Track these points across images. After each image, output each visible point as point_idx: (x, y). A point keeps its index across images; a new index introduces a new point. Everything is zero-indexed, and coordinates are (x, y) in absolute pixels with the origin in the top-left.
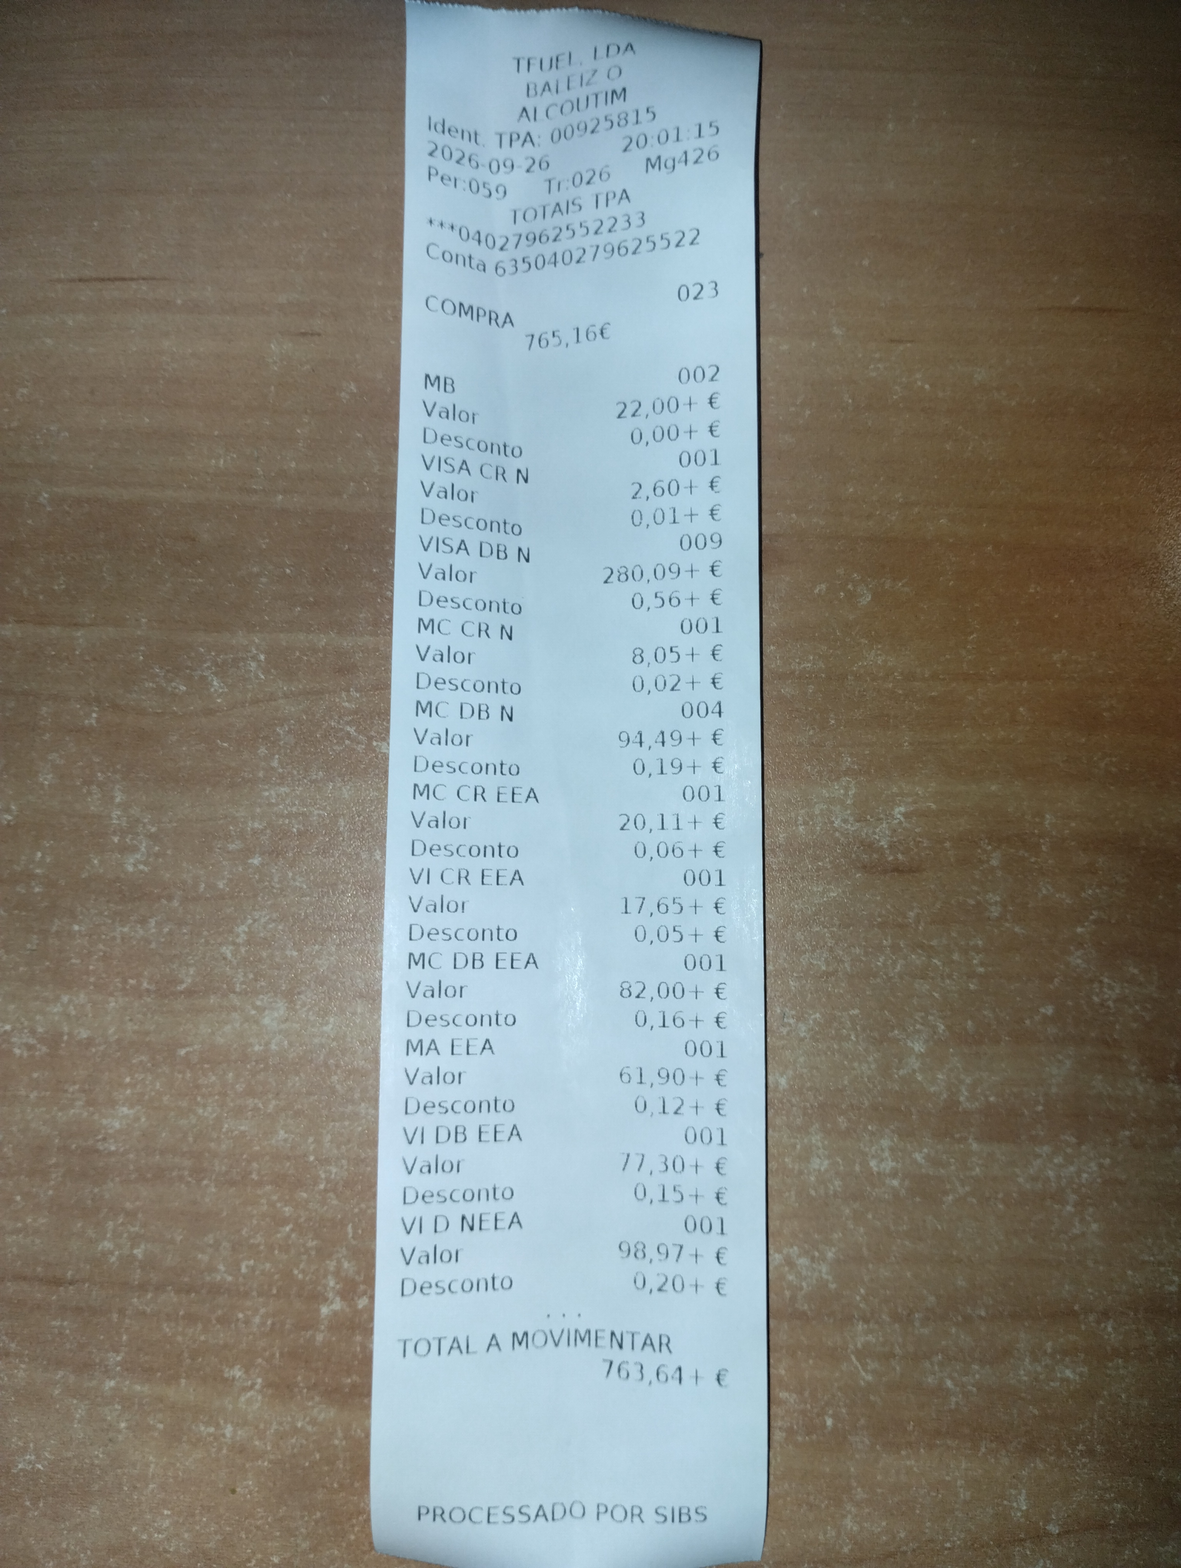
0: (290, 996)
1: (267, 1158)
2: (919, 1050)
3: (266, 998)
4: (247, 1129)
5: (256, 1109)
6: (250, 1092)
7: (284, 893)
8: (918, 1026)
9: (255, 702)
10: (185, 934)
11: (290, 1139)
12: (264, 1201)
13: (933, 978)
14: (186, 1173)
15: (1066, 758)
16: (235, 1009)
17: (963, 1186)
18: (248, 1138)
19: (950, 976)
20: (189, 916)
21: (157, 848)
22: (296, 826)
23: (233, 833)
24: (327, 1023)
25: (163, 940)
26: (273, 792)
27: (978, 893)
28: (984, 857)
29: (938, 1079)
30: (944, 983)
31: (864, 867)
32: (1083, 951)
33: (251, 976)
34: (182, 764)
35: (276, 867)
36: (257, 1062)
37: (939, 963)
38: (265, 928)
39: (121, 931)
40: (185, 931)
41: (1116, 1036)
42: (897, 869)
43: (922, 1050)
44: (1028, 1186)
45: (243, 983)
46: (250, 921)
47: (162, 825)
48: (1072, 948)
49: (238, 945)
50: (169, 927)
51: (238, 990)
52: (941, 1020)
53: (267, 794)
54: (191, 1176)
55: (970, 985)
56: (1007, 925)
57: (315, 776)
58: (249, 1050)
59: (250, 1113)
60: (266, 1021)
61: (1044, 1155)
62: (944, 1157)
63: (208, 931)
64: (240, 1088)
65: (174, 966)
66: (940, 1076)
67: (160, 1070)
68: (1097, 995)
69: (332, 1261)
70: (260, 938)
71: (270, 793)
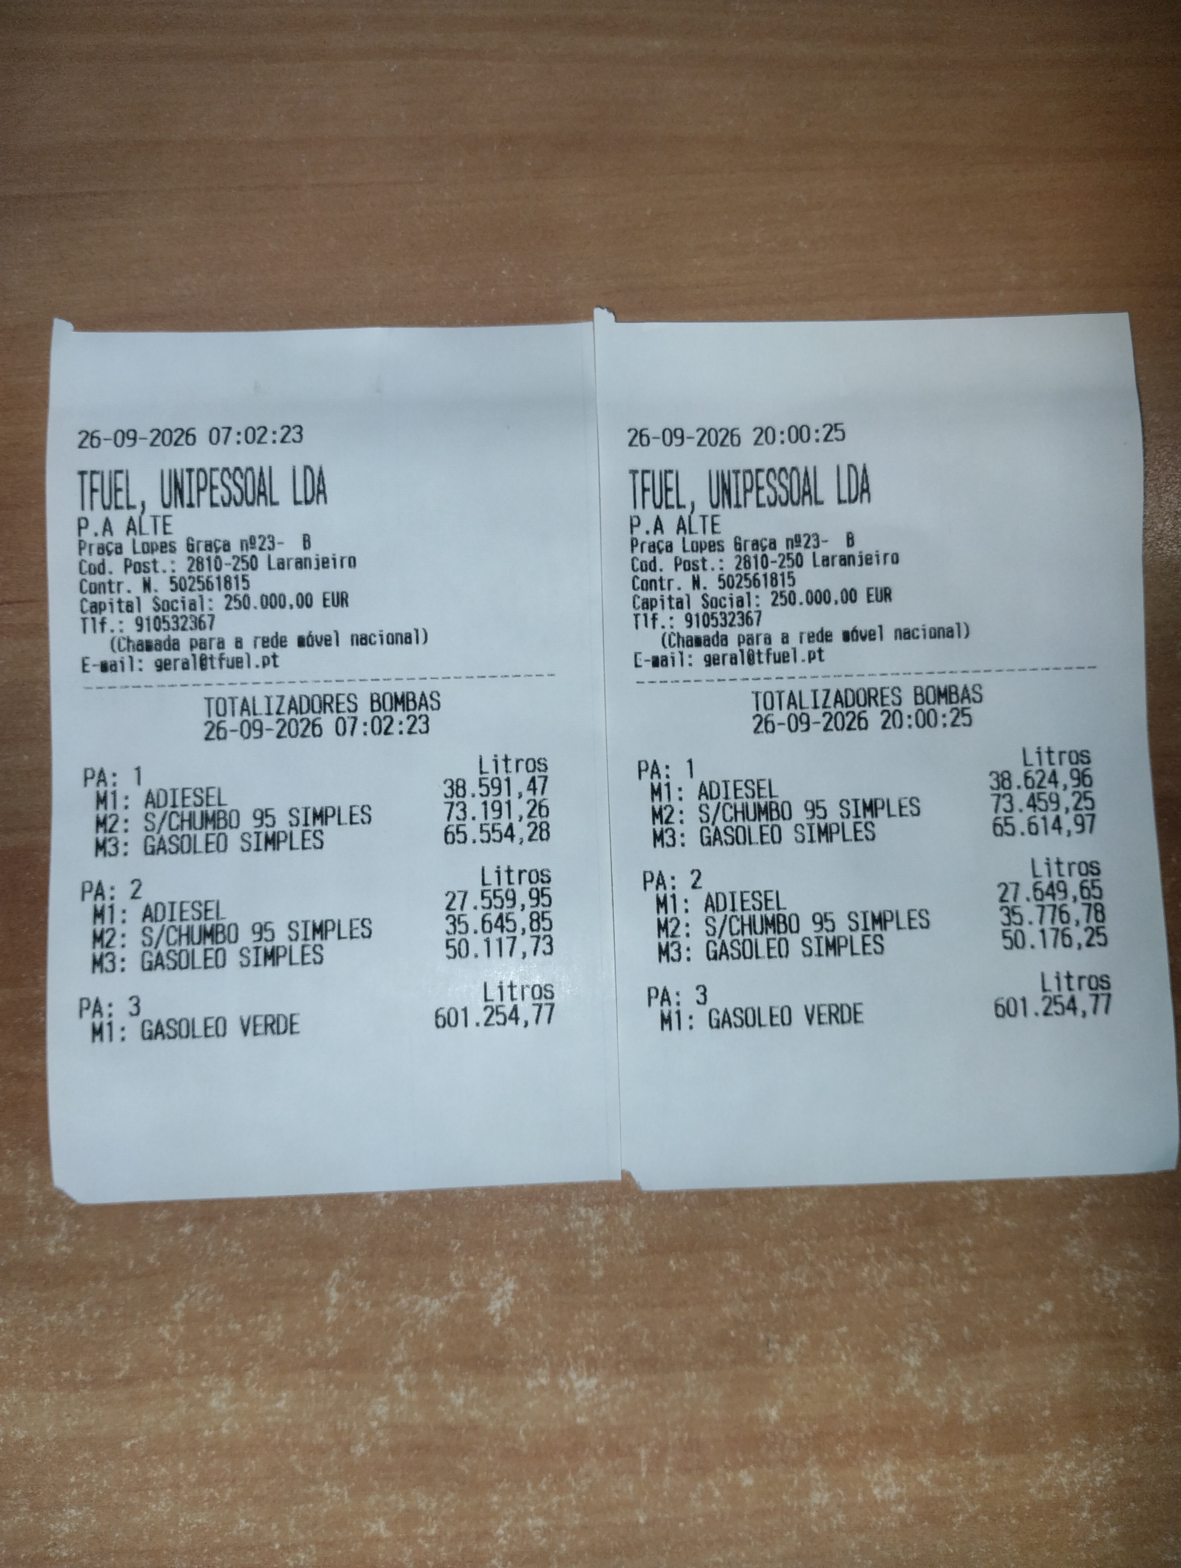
41: (1120, 1327)
44: (1041, 1496)
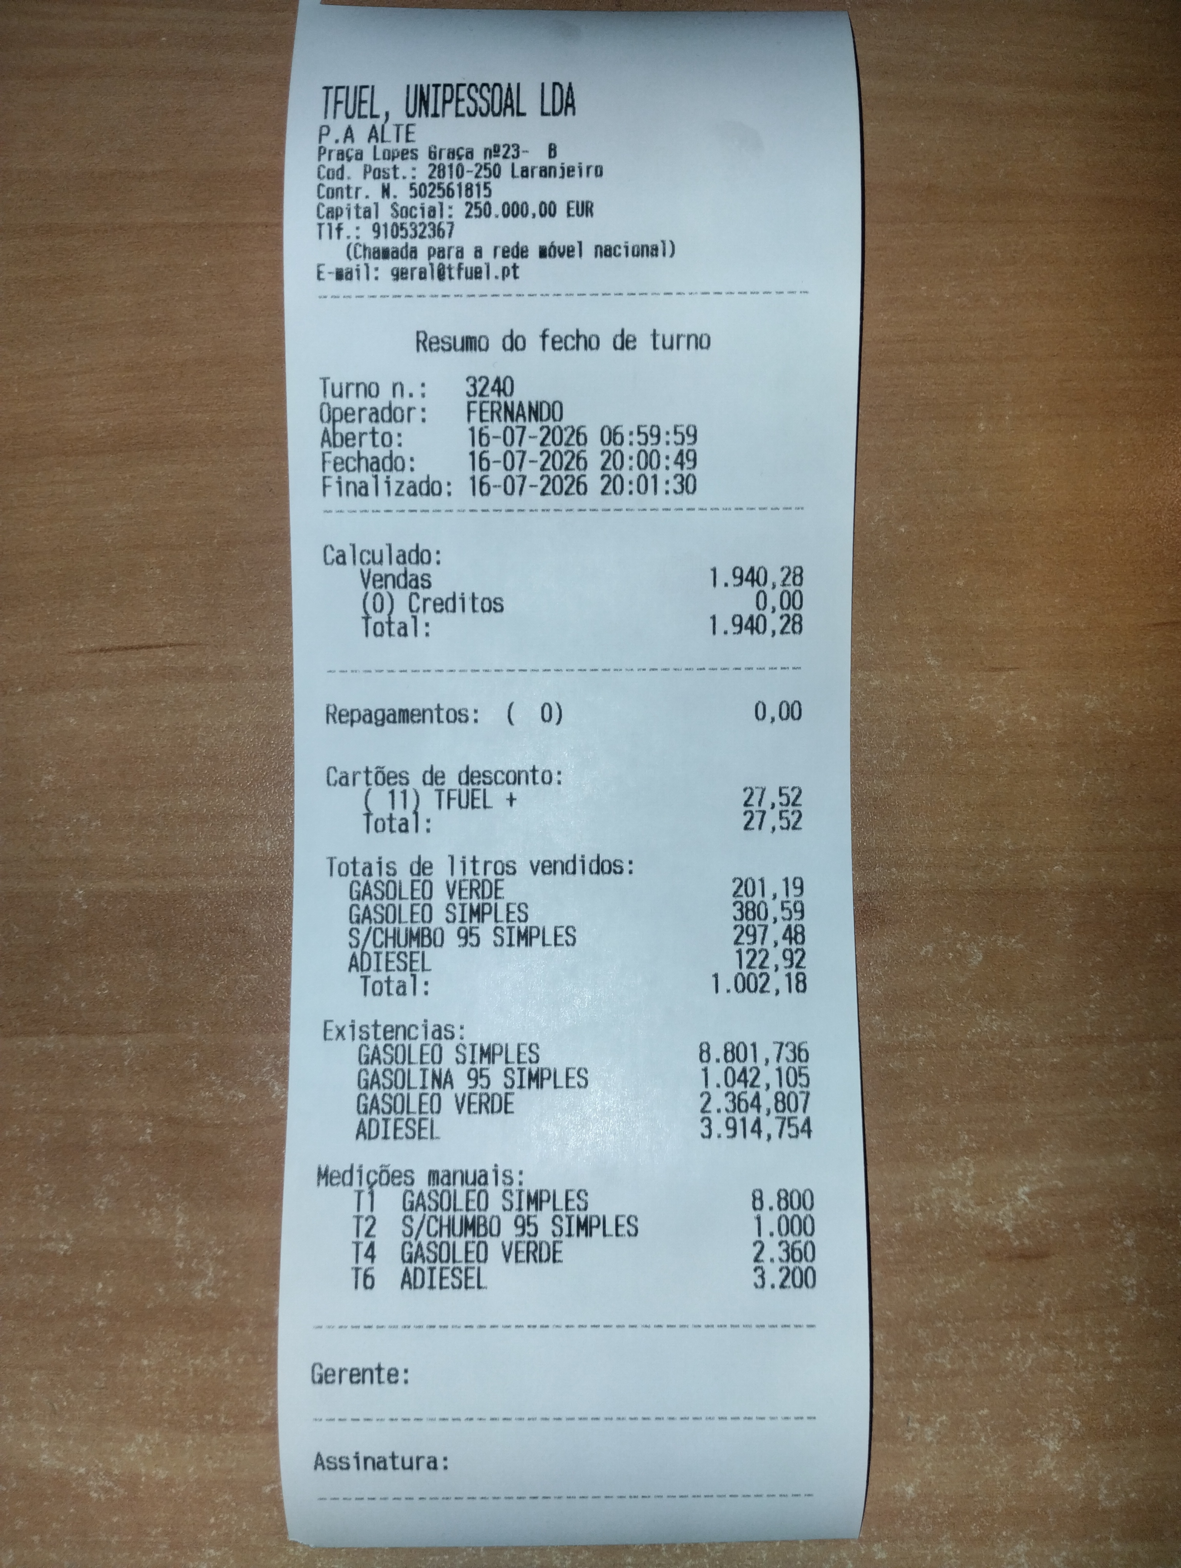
2: (1055, 1450)
8: (1052, 1424)
13: (1067, 1371)
19: (1085, 1368)
21: (225, 1272)
25: (238, 1371)
27: (1113, 1277)
28: (1117, 1238)
29: (1075, 1478)
30: (1078, 1375)
31: (988, 1254)
34: (246, 1178)
39: (192, 1364)
42: (1024, 1256)
43: (1058, 1449)
47: (230, 1246)
50: (243, 1357)
52: (1076, 1416)
55: (1106, 1376)
56: (1144, 1309)
65: (252, 1399)
66: (1077, 1475)
67: (245, 1510)
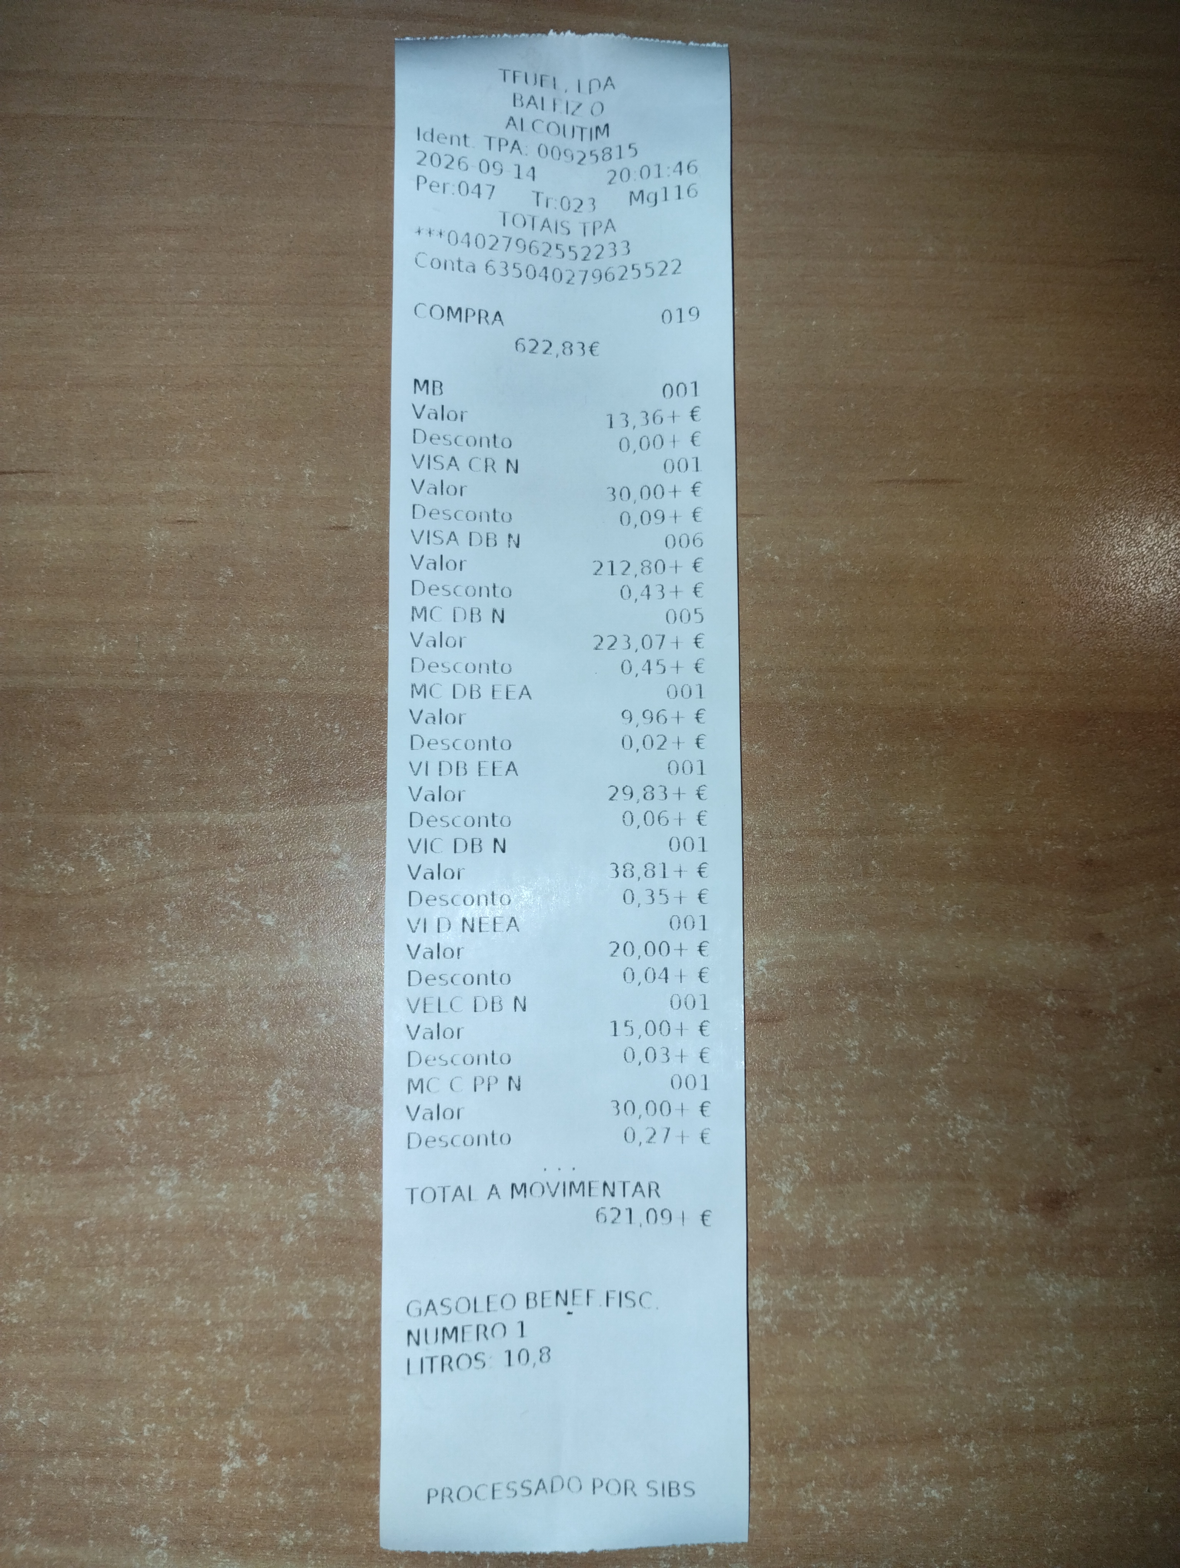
0: (184, 1165)
1: (165, 1324)
2: (787, 1192)
3: (160, 1169)
4: (144, 1296)
5: (153, 1276)
6: (145, 1261)
7: (175, 1065)
8: (785, 1169)
9: (142, 880)
10: (78, 1109)
11: (187, 1305)
12: (163, 1366)
13: (797, 1122)
14: (87, 1342)
15: (916, 907)
16: (129, 1180)
17: (831, 1319)
18: (146, 1306)
19: (813, 1120)
20: (82, 1091)
21: (49, 1027)
22: (186, 1000)
23: (124, 1008)
24: (220, 1190)
25: (57, 1116)
26: (161, 967)
27: (838, 1040)
28: (843, 1005)
29: (804, 1218)
30: (808, 1125)
32: (937, 1091)
33: (145, 1148)
34: (72, 943)
35: (167, 1041)
36: (153, 1231)
37: (803, 1108)
38: (157, 1099)
39: (16, 1109)
40: (79, 1106)
43: (790, 1191)
45: (137, 1154)
46: (143, 1094)
47: (55, 1004)
48: (927, 1088)
49: (132, 1118)
50: (63, 1103)
51: (132, 1162)
52: (806, 1162)
53: (156, 969)
54: (92, 1345)
55: (833, 1127)
56: (865, 1068)
57: (203, 950)
58: (145, 1220)
59: (147, 1281)
60: (161, 1191)
61: (906, 1286)
62: (813, 1293)
63: (102, 1106)
64: (137, 1257)
65: (70, 1141)
66: (807, 1216)
67: (58, 1244)
68: (952, 1132)
69: (230, 1421)
70: (153, 1110)
71: (159, 969)
